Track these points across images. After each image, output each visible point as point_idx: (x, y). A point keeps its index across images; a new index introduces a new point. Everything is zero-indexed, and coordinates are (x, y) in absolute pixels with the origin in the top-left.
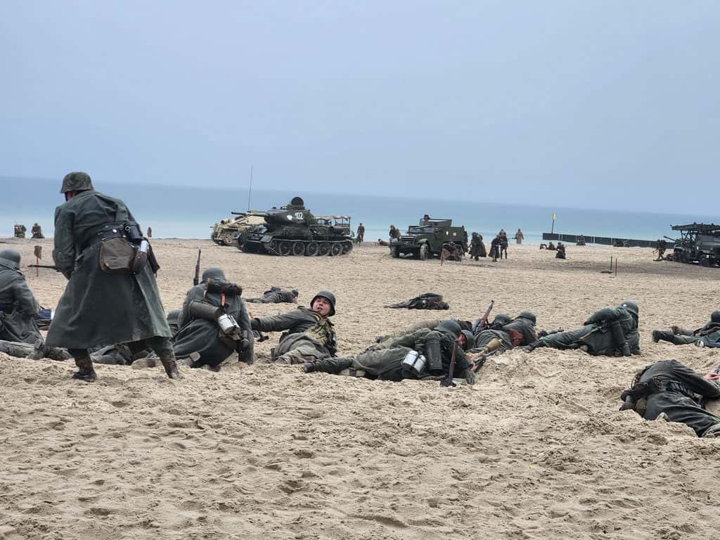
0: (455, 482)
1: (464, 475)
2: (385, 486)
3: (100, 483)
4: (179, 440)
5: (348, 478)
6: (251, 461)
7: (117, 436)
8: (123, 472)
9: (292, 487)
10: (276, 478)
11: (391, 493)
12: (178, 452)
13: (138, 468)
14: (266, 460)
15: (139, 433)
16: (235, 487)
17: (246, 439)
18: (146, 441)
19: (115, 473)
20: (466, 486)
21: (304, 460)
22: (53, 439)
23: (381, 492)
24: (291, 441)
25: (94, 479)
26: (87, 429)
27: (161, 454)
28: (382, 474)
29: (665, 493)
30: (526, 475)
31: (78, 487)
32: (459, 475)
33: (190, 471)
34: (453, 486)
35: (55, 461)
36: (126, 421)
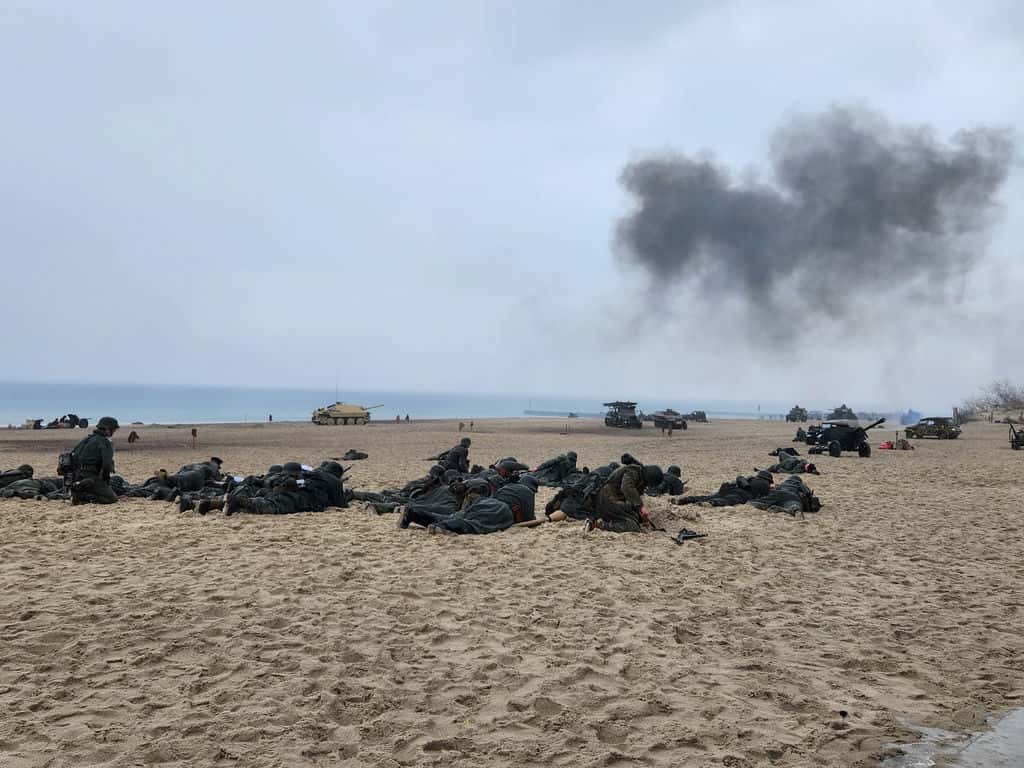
0: (454, 567)
1: (461, 563)
2: (409, 572)
3: (220, 580)
4: (275, 550)
5: (385, 568)
6: (323, 561)
7: (233, 549)
8: (236, 572)
9: (347, 576)
10: (338, 571)
11: (413, 577)
12: (275, 558)
13: (247, 569)
14: (333, 560)
15: (248, 546)
16: (310, 578)
17: (321, 547)
18: (254, 551)
19: (231, 573)
20: (461, 570)
21: (357, 559)
22: (190, 553)
23: (406, 577)
24: (350, 547)
25: (216, 578)
26: (214, 545)
27: (263, 559)
28: (408, 565)
29: (586, 569)
30: (500, 562)
31: (205, 582)
32: (457, 563)
33: (281, 570)
34: (453, 571)
35: (190, 567)
36: (241, 539)
